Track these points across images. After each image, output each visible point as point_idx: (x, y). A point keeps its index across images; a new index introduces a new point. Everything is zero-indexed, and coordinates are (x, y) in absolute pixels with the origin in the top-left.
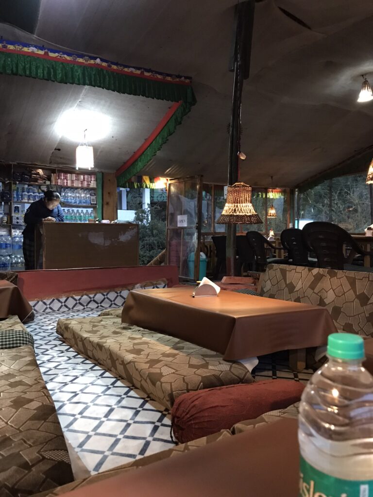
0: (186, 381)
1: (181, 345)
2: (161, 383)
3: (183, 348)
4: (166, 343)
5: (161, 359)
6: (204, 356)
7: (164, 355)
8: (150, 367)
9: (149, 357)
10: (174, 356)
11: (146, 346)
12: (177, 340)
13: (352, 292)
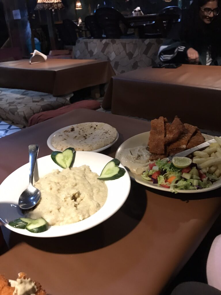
0: (32, 109)
1: (27, 93)
2: (18, 112)
3: (28, 94)
4: (17, 93)
5: (15, 101)
6: (41, 96)
7: (17, 99)
8: (9, 106)
9: (8, 101)
10: (23, 98)
11: (5, 96)
12: (23, 90)
13: (124, 52)
